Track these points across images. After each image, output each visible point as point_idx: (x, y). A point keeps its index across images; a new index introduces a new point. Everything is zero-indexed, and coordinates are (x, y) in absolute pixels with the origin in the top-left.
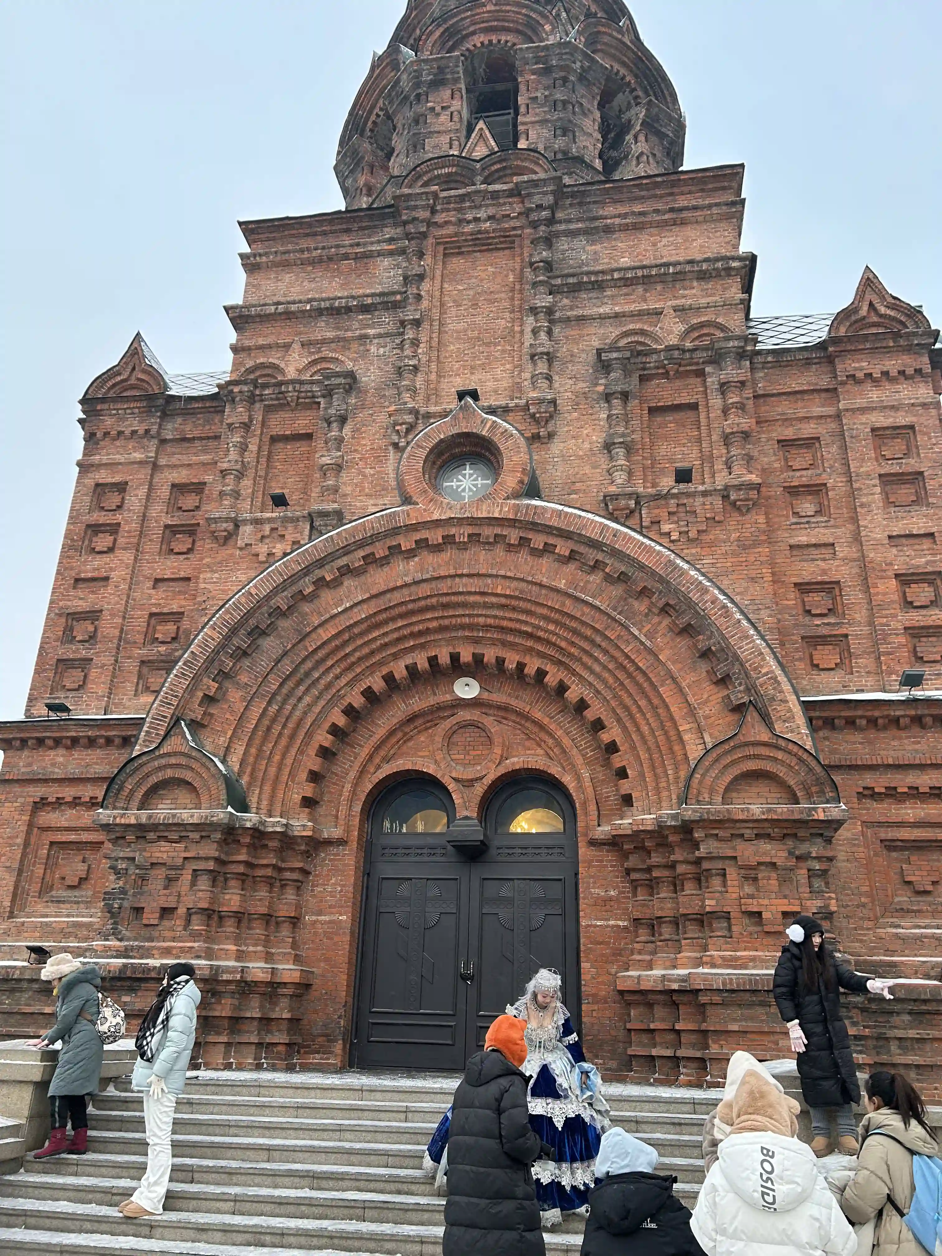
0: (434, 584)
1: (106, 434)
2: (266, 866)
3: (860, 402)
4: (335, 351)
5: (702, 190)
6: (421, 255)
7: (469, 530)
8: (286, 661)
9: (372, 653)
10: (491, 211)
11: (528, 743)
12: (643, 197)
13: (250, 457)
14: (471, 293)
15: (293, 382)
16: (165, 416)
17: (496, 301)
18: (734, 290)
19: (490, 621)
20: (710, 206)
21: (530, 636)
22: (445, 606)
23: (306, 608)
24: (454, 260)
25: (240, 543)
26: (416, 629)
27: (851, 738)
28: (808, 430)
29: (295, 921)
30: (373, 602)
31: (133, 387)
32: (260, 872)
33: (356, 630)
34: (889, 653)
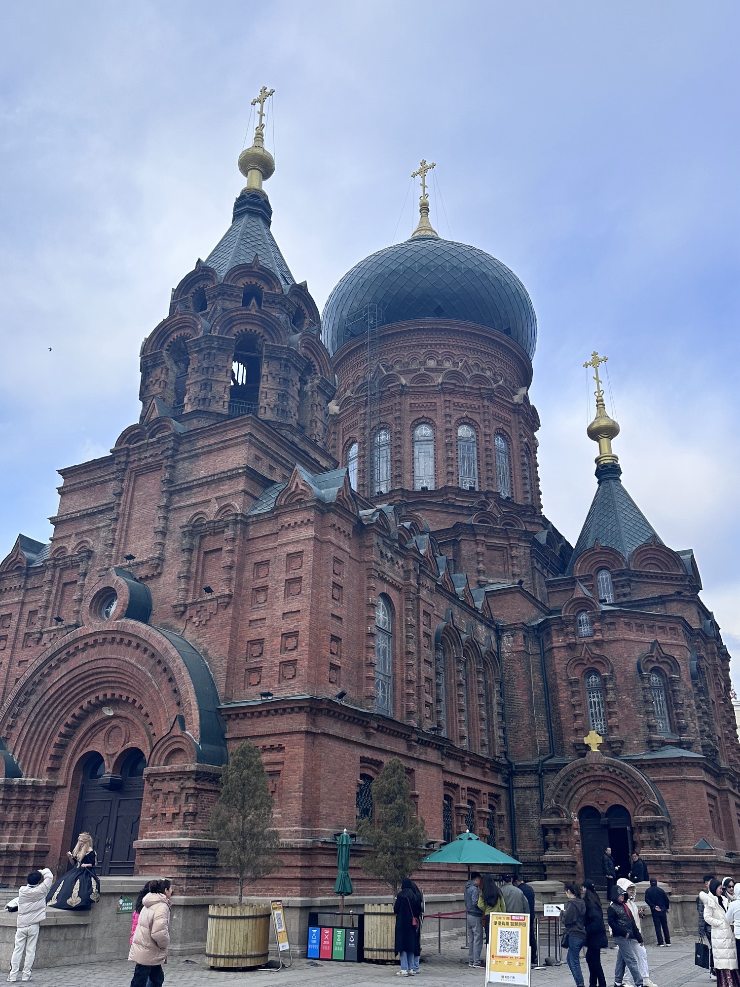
0: (90, 664)
1: (6, 589)
2: (28, 800)
3: (284, 540)
4: (87, 536)
5: (237, 427)
6: (122, 481)
7: (103, 636)
8: (37, 706)
9: (73, 698)
10: (151, 452)
11: (137, 734)
12: (213, 434)
13: (52, 597)
14: (144, 496)
15: (68, 557)
16: (28, 576)
17: (153, 499)
18: (242, 484)
19: (113, 679)
20: (237, 438)
21: (127, 685)
22: (97, 673)
23: (47, 679)
24: (140, 478)
25: (42, 643)
26: (88, 685)
27: (247, 723)
28: (267, 556)
29: (44, 824)
30: (69, 675)
31: (18, 562)
32: (26, 803)
33: (63, 689)
34: (272, 677)
